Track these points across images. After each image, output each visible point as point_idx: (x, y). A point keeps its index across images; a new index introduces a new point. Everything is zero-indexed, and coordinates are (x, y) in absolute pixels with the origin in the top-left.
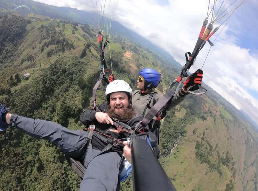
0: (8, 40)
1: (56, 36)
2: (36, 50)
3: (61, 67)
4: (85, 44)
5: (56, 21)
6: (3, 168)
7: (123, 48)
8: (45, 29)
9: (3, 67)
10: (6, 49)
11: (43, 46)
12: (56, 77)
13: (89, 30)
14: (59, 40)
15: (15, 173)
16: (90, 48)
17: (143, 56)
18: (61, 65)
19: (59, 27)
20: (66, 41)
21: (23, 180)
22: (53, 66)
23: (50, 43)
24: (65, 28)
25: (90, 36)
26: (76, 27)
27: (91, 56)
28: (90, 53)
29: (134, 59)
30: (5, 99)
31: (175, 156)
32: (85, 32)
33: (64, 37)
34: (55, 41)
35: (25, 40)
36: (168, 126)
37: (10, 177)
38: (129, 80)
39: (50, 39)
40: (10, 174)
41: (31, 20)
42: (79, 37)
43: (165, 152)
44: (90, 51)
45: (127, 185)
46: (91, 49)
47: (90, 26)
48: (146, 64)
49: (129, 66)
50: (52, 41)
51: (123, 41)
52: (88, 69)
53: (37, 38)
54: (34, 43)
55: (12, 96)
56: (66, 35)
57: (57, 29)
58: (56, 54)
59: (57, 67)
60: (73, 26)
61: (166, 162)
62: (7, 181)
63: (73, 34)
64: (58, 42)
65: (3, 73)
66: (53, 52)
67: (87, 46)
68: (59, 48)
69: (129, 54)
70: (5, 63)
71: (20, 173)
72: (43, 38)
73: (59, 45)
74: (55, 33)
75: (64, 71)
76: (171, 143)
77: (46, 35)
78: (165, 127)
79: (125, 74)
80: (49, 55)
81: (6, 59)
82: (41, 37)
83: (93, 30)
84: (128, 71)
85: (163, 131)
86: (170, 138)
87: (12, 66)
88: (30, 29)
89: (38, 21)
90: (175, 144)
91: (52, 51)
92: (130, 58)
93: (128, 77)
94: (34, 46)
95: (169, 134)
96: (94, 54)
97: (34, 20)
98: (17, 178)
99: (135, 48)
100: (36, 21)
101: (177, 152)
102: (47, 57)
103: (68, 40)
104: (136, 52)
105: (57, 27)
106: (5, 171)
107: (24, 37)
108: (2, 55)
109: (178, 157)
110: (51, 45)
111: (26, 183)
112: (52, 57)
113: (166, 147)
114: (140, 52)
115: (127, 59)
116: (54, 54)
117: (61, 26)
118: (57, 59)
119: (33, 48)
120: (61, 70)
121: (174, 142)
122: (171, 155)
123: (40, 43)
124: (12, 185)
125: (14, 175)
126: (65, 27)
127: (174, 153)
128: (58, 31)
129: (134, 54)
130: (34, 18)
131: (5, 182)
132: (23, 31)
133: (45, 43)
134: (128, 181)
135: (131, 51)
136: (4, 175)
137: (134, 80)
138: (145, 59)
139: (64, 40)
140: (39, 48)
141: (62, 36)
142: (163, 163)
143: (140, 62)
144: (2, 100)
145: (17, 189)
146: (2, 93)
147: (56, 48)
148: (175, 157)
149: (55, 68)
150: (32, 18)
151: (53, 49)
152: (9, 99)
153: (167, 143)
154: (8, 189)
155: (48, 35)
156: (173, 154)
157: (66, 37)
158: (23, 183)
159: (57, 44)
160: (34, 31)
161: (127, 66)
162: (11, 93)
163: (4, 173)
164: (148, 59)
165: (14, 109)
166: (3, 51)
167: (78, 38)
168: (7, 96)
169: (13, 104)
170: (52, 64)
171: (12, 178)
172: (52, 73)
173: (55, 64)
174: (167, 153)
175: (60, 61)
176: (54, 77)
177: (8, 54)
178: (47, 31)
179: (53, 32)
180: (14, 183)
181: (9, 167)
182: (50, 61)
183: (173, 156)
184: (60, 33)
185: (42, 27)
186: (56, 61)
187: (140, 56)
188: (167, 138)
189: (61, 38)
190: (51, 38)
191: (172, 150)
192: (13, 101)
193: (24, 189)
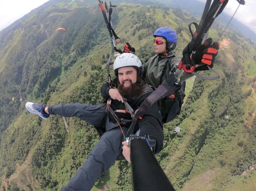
0: (103, 26)
1: (147, 21)
2: (128, 34)
3: (150, 51)
4: (176, 28)
5: (147, 7)
6: (81, 126)
7: (220, 35)
8: (136, 14)
9: (99, 48)
10: (102, 33)
11: (135, 30)
12: (144, 59)
13: (181, 14)
14: (149, 24)
15: (89, 133)
16: (182, 32)
17: (243, 47)
18: (151, 48)
19: (150, 12)
20: (156, 25)
21: (93, 140)
22: (143, 49)
23: (141, 28)
24: (155, 13)
25: (183, 21)
26: (168, 11)
27: (182, 41)
28: (182, 38)
29: (232, 49)
30: (96, 74)
31: (245, 180)
32: (177, 16)
33: (154, 22)
34: (146, 25)
35: (118, 26)
36: (253, 142)
37: (84, 134)
38: (223, 72)
39: (141, 24)
40: (85, 132)
41: (122, 8)
42: (170, 20)
43: (235, 171)
44: (182, 36)
45: (180, 184)
46: (183, 34)
47: (183, 10)
48: (246, 57)
49: (226, 56)
50: (143, 26)
51: (219, 27)
52: (178, 54)
53: (129, 23)
54: (126, 28)
55: (102, 72)
56: (156, 19)
57: (148, 14)
58: (147, 38)
59: (146, 49)
60: (164, 10)
61: (232, 182)
62: (80, 136)
63: (164, 18)
64: (149, 26)
65: (99, 53)
66: (144, 36)
67: (178, 31)
68: (149, 32)
69: (227, 43)
70: (101, 45)
71: (93, 134)
72: (135, 23)
73: (150, 29)
74: (145, 18)
75: (153, 54)
76: (248, 164)
77: (137, 20)
78: (249, 142)
79: (220, 65)
80: (140, 38)
81: (102, 42)
82: (133, 21)
83: (186, 15)
84: (224, 62)
85: (245, 146)
86: (249, 157)
87: (107, 47)
88: (122, 15)
89: (129, 8)
90: (251, 166)
91: (143, 34)
92: (228, 47)
93: (222, 69)
94: (127, 31)
95: (250, 152)
96: (187, 39)
97: (125, 8)
98: (89, 137)
99: (235, 36)
100: (127, 9)
101: (249, 177)
102: (138, 40)
103: (158, 24)
104: (234, 41)
105: (147, 12)
106: (81, 128)
107: (118, 23)
108: (99, 38)
109: (246, 183)
110: (142, 29)
111: (94, 143)
112: (143, 40)
113: (239, 166)
114: (240, 42)
115: (224, 47)
116: (145, 37)
117: (151, 11)
118: (146, 43)
119: (126, 32)
120: (151, 53)
121: (252, 163)
122: (241, 177)
123: (132, 27)
124: (83, 141)
125: (88, 134)
126: (156, 11)
127: (245, 177)
128: (149, 16)
129: (233, 42)
130: (125, 6)
131: (78, 137)
132: (116, 18)
133: (137, 28)
134: (183, 182)
135: (229, 39)
136: (80, 131)
137: (229, 73)
138: (246, 50)
139: (155, 24)
140: (131, 32)
141: (152, 21)
142: (228, 181)
143: (239, 54)
144: (92, 74)
145: (85, 145)
146: (94, 68)
147: (146, 32)
148: (243, 182)
149: (145, 51)
150: (124, 6)
151: (143, 33)
152: (99, 74)
153: (244, 162)
154: (79, 142)
155: (139, 20)
156: (243, 177)
157: (156, 21)
158: (92, 142)
159: (147, 28)
160: (126, 17)
161: (223, 56)
162: (102, 69)
163: (80, 130)
164: (248, 51)
165: (102, 82)
166: (99, 35)
167: (169, 22)
168: (98, 72)
169: (102, 78)
170: (142, 46)
171: (85, 135)
172: (141, 55)
173: (145, 47)
174: (238, 172)
175: (150, 44)
176: (143, 59)
177: (104, 37)
178: (138, 17)
179: (144, 17)
180: (85, 140)
181: (86, 127)
182: (140, 44)
183: (243, 178)
184: (150, 18)
185: (133, 13)
186: (146, 44)
187: (240, 46)
188: (246, 156)
189: (152, 23)
190: (142, 22)
191: (245, 171)
192: (102, 76)
193: (90, 147)
